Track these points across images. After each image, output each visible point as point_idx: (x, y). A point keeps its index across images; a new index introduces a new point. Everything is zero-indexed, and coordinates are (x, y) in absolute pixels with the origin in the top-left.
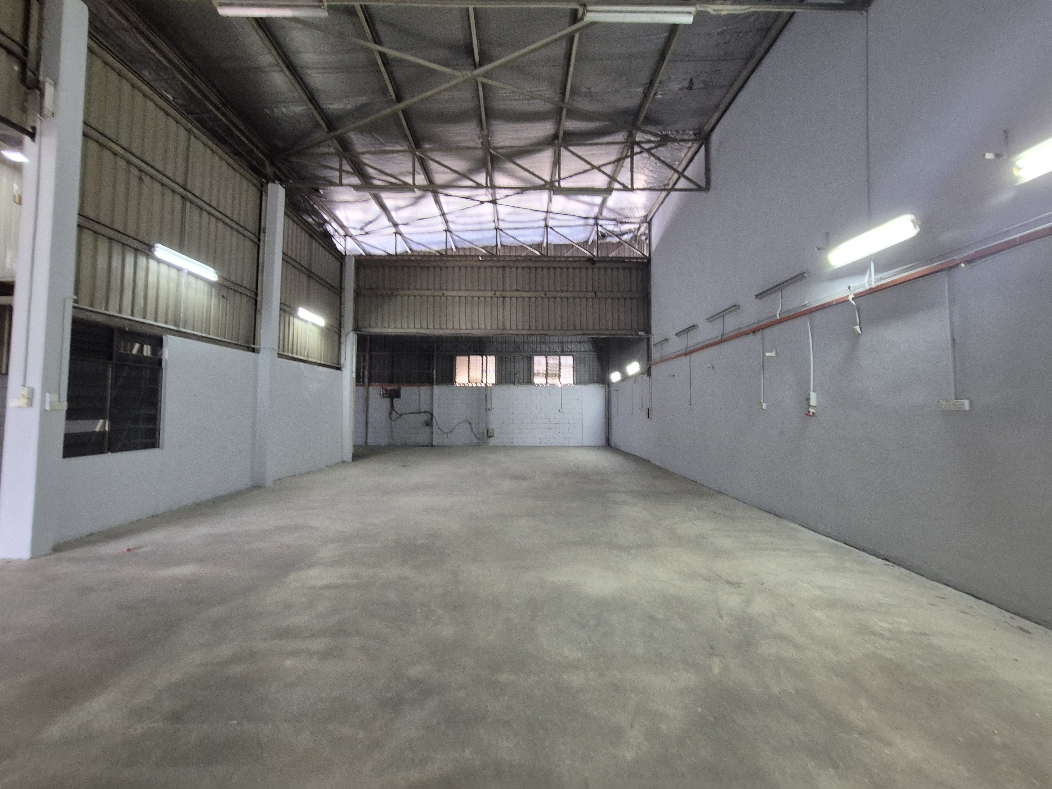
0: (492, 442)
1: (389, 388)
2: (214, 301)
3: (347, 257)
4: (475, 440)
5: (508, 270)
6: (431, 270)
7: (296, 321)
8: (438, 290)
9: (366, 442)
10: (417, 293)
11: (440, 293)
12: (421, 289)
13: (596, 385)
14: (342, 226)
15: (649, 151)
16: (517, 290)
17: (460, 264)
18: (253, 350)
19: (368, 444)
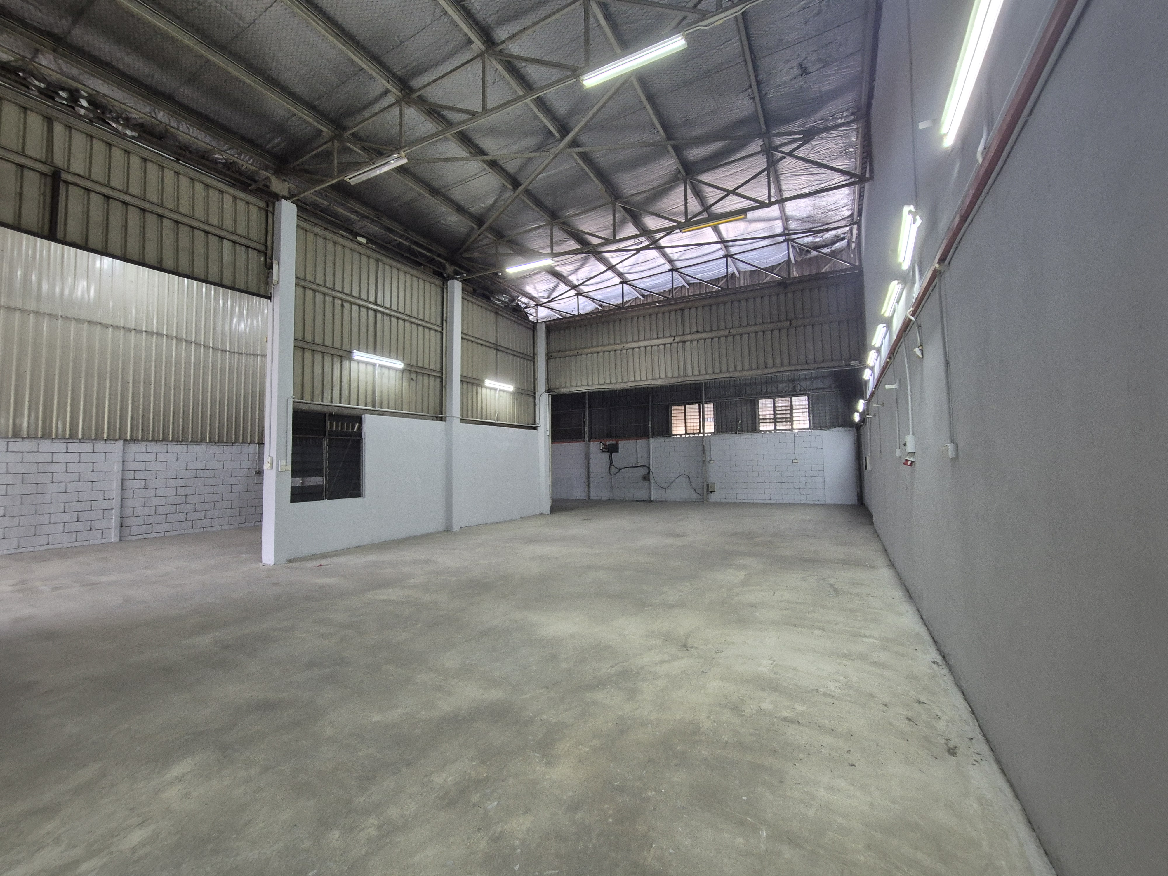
0: (713, 497)
1: (608, 443)
2: (405, 383)
3: (538, 324)
4: (695, 496)
5: (687, 312)
6: (611, 324)
7: (484, 390)
8: (618, 344)
9: (589, 497)
10: (599, 349)
11: (621, 346)
12: (603, 345)
13: (841, 429)
14: (532, 298)
15: (791, 154)
16: (697, 332)
17: (638, 313)
18: (441, 419)
19: (591, 498)
